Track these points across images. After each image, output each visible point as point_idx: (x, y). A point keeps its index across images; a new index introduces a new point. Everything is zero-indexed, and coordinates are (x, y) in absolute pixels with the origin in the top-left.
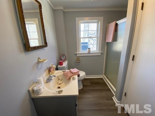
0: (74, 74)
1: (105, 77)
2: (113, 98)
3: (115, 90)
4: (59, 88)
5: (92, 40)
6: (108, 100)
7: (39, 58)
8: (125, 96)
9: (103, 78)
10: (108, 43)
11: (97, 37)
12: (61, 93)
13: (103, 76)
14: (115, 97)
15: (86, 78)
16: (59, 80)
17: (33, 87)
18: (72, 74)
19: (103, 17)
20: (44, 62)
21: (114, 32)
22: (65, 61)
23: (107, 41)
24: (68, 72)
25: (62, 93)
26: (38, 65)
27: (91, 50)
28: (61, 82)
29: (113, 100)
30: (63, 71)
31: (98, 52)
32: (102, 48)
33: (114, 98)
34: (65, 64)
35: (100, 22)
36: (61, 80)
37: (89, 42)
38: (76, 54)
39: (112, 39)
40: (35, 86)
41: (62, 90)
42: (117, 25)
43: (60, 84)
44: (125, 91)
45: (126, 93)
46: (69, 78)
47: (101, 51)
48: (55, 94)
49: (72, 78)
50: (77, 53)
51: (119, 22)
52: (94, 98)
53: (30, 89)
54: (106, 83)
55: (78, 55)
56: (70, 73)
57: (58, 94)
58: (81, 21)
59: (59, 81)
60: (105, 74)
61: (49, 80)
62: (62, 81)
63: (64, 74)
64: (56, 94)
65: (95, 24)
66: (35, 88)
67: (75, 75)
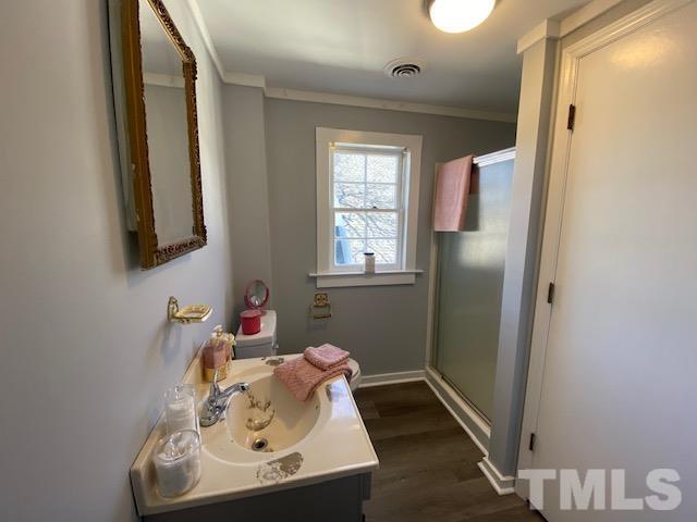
0: (328, 371)
1: (438, 378)
2: (481, 465)
3: (487, 431)
4: (260, 446)
5: (357, 216)
6: (462, 478)
7: (172, 301)
8: (531, 448)
9: (429, 383)
10: (441, 236)
11: (399, 210)
12: (299, 466)
13: (427, 374)
14: (491, 458)
15: (361, 386)
16: (253, 406)
17: (152, 453)
18: (321, 375)
19: (421, 137)
20: (204, 320)
21: (465, 194)
22: (264, 313)
23: (437, 229)
24: (298, 365)
25: (303, 464)
26: (166, 339)
27: (378, 260)
28: (265, 417)
29: (483, 475)
30: (268, 359)
31: (404, 271)
32: (420, 254)
33: (485, 464)
34: (268, 327)
35: (409, 155)
36: (263, 404)
37: (347, 227)
38: (315, 278)
39: (461, 220)
40: (162, 449)
41: (297, 454)
42: (474, 170)
43: (261, 427)
44: (528, 428)
45: (533, 435)
46: (307, 390)
47: (418, 265)
48: (269, 475)
49: (321, 392)
50: (320, 273)
51: (482, 161)
52: (404, 478)
53: (141, 465)
54: (441, 404)
55: (320, 284)
56: (309, 367)
57: (283, 473)
58: (336, 144)
59: (256, 411)
60: (435, 366)
61: (213, 411)
62: (269, 412)
63: (277, 374)
64: (273, 478)
65: (392, 161)
66: (166, 460)
67: (335, 375)
